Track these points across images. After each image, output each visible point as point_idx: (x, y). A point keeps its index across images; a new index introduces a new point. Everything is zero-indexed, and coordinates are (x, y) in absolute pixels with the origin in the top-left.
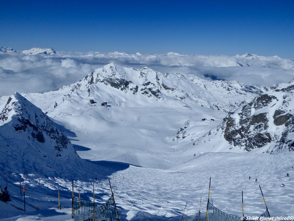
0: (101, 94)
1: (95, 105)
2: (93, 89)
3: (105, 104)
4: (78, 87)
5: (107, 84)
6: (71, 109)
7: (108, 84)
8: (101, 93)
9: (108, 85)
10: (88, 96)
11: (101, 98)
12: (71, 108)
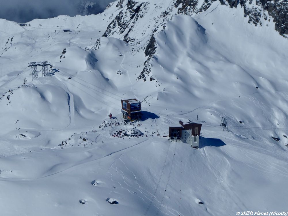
0: (206, 71)
1: (137, 134)
2: (175, 39)
3: (190, 131)
4: (128, 18)
5: (255, 19)
6: (29, 137)
7: (262, 19)
8: (210, 64)
9: (265, 22)
10: (140, 78)
11: (197, 93)
12: (31, 132)
